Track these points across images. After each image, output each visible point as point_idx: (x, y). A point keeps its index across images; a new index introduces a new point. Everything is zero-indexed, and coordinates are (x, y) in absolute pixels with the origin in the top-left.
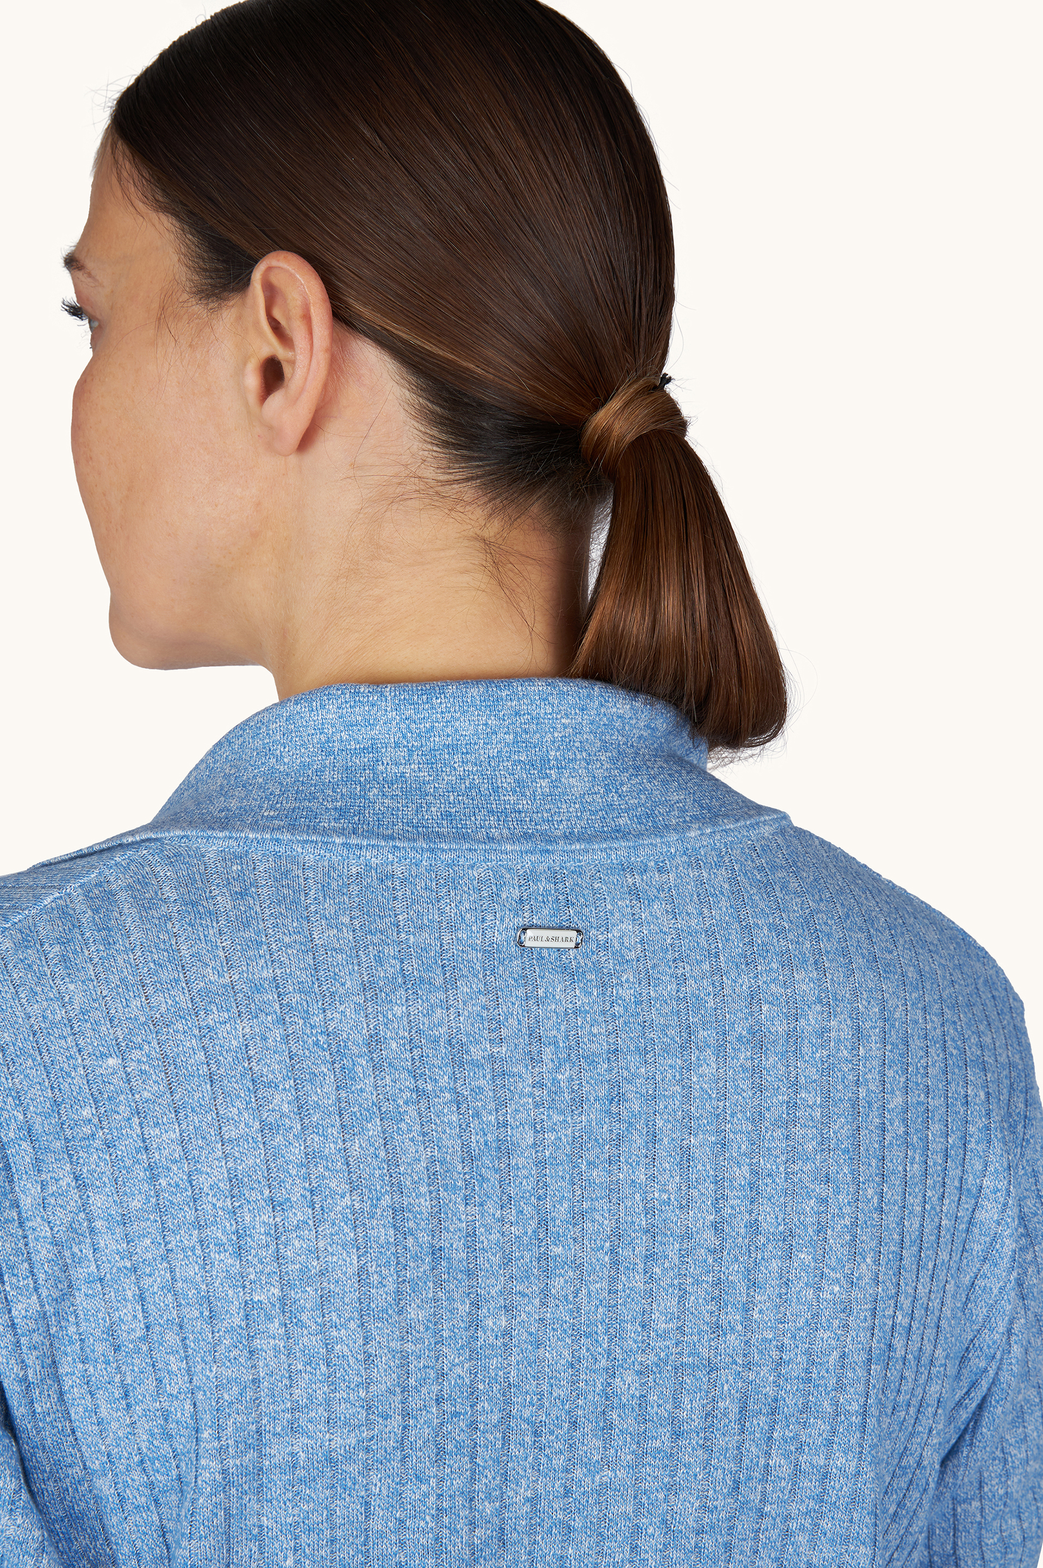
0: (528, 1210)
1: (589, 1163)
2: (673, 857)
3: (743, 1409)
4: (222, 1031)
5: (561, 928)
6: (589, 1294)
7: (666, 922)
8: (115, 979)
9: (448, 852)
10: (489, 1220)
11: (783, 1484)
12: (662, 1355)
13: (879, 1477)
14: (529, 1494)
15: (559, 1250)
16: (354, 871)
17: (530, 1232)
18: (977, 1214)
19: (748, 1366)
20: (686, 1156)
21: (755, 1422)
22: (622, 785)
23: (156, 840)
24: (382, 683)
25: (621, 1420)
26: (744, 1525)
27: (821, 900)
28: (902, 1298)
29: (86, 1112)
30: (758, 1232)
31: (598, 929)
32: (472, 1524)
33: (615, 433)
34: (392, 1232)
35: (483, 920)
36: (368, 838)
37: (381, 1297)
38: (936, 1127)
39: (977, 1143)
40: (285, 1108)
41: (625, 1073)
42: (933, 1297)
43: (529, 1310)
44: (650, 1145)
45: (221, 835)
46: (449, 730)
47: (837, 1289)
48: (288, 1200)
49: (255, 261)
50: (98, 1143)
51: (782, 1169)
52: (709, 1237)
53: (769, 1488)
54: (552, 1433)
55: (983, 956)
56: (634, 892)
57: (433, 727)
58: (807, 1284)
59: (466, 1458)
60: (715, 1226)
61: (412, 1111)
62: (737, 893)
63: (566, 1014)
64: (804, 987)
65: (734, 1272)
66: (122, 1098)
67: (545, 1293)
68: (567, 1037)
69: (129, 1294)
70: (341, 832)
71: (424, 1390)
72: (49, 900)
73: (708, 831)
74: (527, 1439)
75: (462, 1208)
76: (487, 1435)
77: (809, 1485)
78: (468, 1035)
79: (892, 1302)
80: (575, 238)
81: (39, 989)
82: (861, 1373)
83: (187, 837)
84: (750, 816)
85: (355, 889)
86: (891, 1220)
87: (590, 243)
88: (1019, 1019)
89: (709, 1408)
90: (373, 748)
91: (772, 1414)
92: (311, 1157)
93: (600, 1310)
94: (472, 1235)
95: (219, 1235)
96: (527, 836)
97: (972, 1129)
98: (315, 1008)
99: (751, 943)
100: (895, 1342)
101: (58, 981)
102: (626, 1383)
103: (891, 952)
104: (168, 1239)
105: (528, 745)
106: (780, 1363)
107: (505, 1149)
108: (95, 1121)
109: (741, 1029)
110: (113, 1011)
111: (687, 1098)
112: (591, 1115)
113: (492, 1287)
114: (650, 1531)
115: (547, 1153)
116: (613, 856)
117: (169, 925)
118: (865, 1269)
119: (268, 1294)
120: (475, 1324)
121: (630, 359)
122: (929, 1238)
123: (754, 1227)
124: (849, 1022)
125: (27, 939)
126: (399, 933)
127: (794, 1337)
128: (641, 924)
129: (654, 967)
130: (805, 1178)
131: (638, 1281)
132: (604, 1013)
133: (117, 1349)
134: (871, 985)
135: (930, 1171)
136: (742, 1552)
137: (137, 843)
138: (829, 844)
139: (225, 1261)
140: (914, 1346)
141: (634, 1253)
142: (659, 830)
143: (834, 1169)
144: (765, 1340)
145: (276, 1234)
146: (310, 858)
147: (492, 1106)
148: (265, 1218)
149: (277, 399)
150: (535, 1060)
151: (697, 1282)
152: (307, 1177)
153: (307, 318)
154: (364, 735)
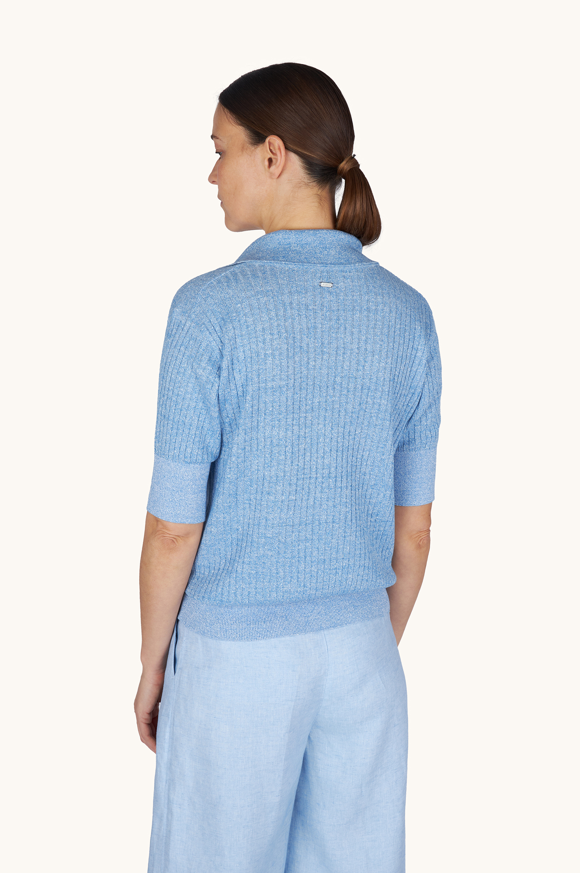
0: (319, 341)
1: (332, 332)
2: (353, 269)
3: (362, 388)
4: (261, 299)
5: (328, 283)
6: (331, 360)
7: (351, 283)
8: (239, 289)
9: (306, 266)
10: (311, 342)
11: (370, 405)
12: (346, 374)
13: (392, 407)
14: (318, 401)
15: (325, 350)
16: (287, 269)
17: (320, 345)
18: (417, 354)
19: (364, 379)
20: (352, 333)
21: (365, 391)
22: (342, 253)
23: (245, 262)
24: (291, 230)
25: (338, 387)
26: (362, 413)
27: (384, 282)
28: (397, 369)
29: (234, 315)
30: (367, 350)
31: (336, 283)
32: (306, 405)
33: (345, 168)
34: (293, 341)
35: (313, 280)
36: (290, 262)
37: (291, 355)
38: (407, 333)
39: (417, 338)
40: (274, 315)
41: (340, 315)
42: (405, 370)
43: (319, 362)
44: (345, 330)
45: (259, 261)
46: (306, 240)
47: (383, 364)
48: (274, 333)
49: (266, 137)
50: (237, 321)
51: (372, 338)
52: (356, 350)
53: (367, 406)
54: (323, 388)
55: (424, 300)
56: (344, 277)
57: (302, 239)
58: (377, 363)
59: (306, 391)
60: (358, 348)
61: (297, 318)
62: (366, 278)
63: (329, 301)
64: (379, 300)
65: (361, 358)
66: (241, 312)
67: (322, 358)
68: (329, 306)
69: (241, 350)
70: (284, 261)
71: (298, 375)
72: (223, 274)
73: (360, 264)
74: (318, 389)
75: (306, 339)
76: (310, 387)
77: (376, 406)
78: (309, 304)
79: (395, 369)
80: (335, 126)
81: (223, 291)
82: (388, 383)
83: (251, 262)
84: (370, 262)
85: (287, 273)
86: (395, 351)
87: (338, 127)
88: (431, 314)
89: (355, 386)
90: (290, 244)
91: (369, 390)
92: (279, 325)
93: (333, 363)
94: (308, 344)
95: (260, 340)
96: (322, 263)
97: (416, 335)
98: (279, 296)
99: (368, 289)
100: (395, 378)
101: (227, 290)
102: (338, 379)
103: (399, 295)
104: (250, 340)
105: (323, 244)
106: (371, 379)
107: (315, 328)
108: (236, 316)
109: (365, 307)
110: (239, 295)
111: (353, 321)
112: (333, 322)
113: (312, 356)
114: (342, 411)
115: (324, 330)
116: (340, 268)
117: (249, 279)
118: (389, 360)
119: (269, 352)
120: (308, 363)
121: (347, 151)
122: (404, 357)
123: (366, 349)
124: (388, 308)
125: (219, 282)
126: (296, 282)
127: (374, 373)
128: (345, 283)
129: (347, 292)
130: (378, 340)
131: (341, 358)
132: (336, 301)
133: (238, 362)
134: (394, 301)
135: (405, 342)
136: (361, 419)
137: (240, 263)
138: (388, 271)
139: (260, 345)
140: (400, 380)
141: (341, 352)
142: (350, 264)
143: (384, 339)
144: (367, 373)
145: (271, 340)
146: (278, 266)
147: (313, 319)
148: (269, 337)
149: (273, 168)
150: (322, 310)
151: (353, 360)
152: (277, 329)
153: (280, 149)
154: (288, 241)
